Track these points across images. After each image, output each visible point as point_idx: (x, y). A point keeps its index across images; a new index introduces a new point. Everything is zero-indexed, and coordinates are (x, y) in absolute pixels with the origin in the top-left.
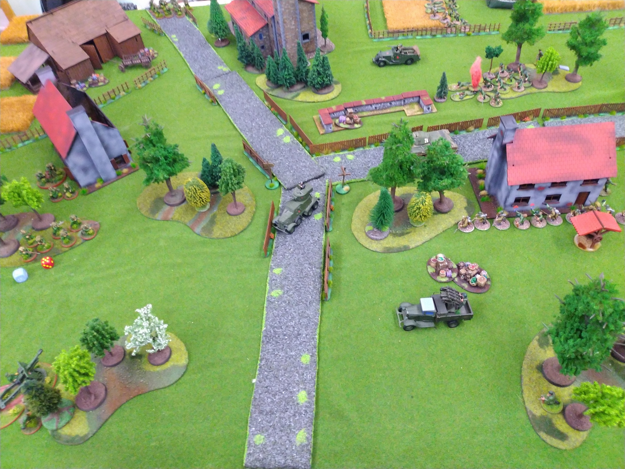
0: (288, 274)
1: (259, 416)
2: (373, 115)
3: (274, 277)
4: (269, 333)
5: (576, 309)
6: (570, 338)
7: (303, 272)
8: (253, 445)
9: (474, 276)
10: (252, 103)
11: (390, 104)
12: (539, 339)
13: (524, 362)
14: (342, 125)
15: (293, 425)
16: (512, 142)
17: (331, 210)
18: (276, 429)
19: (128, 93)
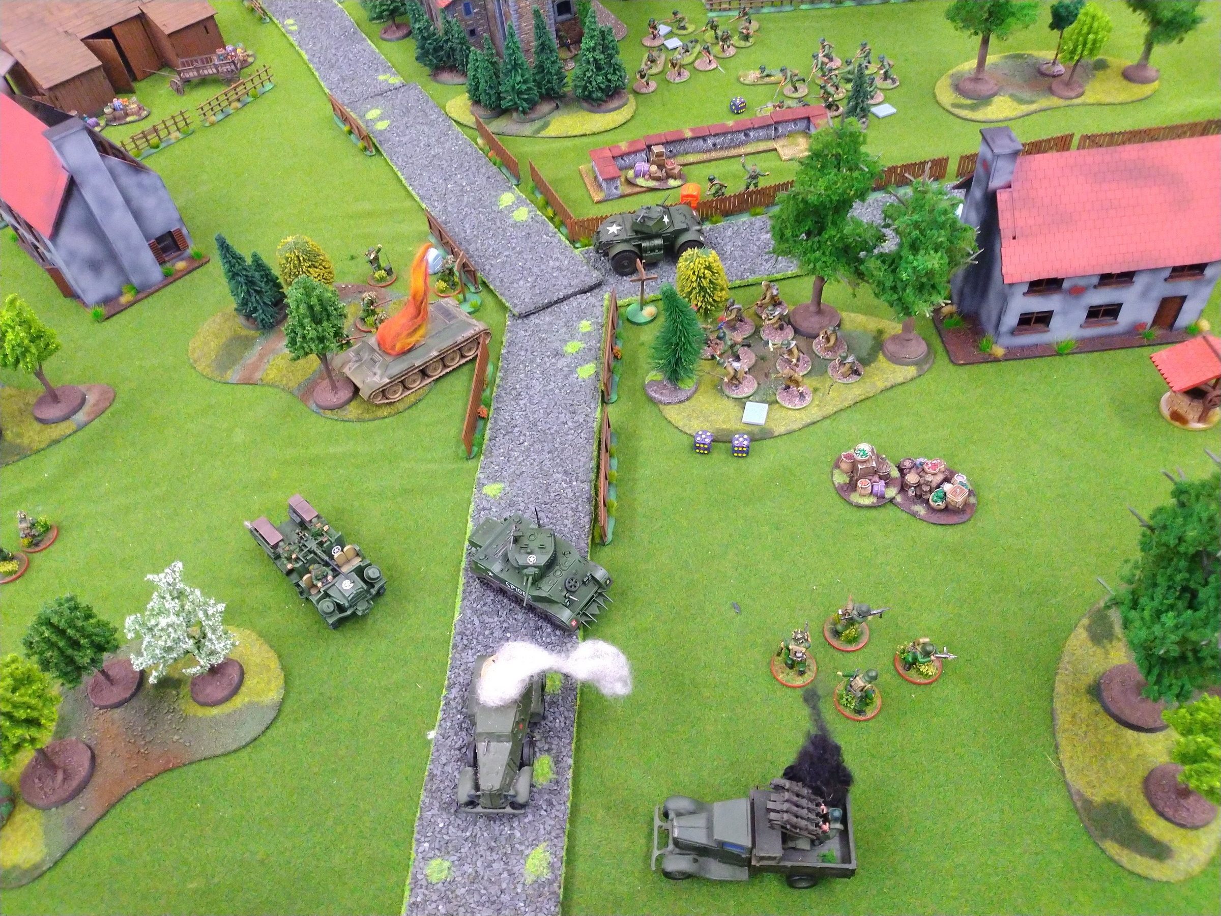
0: (517, 495)
1: (440, 816)
2: (710, 161)
3: (485, 504)
4: (469, 626)
5: (1181, 539)
6: (1167, 611)
7: (550, 490)
8: (424, 883)
9: (938, 487)
10: (448, 145)
11: (746, 135)
12: (1089, 626)
13: (1058, 678)
14: (640, 181)
15: (518, 834)
16: (1010, 187)
17: (616, 357)
18: (478, 845)
19: (188, 134)
